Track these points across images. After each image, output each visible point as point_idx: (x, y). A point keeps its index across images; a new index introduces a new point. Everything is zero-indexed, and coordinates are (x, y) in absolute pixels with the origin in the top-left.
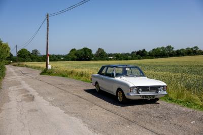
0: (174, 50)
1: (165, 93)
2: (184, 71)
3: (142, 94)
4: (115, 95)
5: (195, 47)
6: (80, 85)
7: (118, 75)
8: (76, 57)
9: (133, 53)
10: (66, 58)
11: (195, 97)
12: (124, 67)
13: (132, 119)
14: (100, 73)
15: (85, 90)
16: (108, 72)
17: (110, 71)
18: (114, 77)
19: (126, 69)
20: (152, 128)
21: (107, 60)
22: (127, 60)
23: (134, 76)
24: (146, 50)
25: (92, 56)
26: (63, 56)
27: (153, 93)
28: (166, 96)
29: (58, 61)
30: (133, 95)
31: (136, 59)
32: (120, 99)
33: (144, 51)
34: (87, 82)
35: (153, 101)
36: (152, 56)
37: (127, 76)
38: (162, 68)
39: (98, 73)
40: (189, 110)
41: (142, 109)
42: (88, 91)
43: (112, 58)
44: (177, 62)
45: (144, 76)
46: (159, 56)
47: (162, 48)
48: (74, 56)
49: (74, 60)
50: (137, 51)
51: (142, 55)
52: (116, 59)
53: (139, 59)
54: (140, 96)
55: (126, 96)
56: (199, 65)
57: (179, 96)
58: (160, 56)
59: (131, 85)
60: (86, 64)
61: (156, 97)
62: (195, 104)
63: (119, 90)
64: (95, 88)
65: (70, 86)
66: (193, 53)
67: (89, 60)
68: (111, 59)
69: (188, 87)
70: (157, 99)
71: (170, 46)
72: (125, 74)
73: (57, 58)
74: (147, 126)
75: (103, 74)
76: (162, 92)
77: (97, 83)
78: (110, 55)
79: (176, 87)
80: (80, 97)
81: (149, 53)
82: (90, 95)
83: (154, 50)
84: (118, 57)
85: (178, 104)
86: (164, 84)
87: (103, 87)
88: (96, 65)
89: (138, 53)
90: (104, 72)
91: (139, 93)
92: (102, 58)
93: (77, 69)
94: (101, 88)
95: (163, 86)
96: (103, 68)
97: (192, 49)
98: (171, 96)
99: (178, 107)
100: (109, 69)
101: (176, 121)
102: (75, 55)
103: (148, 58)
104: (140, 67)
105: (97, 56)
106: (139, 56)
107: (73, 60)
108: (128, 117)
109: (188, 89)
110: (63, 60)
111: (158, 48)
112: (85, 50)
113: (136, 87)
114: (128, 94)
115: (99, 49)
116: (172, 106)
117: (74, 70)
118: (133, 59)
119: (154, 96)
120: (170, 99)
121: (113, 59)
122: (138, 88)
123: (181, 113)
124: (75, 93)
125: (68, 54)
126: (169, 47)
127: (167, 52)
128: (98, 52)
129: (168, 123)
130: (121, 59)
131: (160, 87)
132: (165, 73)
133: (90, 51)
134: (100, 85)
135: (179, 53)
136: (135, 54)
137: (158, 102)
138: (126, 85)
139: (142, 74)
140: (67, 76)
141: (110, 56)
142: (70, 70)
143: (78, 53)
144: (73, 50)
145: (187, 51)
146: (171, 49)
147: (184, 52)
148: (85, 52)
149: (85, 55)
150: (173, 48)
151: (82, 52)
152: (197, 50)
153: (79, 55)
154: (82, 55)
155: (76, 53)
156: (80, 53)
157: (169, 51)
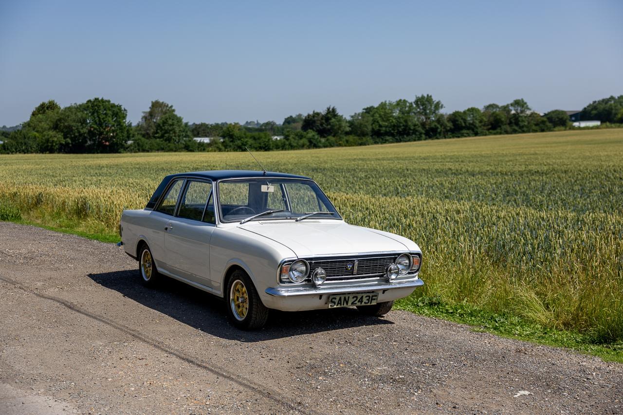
0: (442, 111)
1: (415, 280)
2: (480, 196)
3: (325, 287)
4: (220, 293)
5: (518, 103)
6: (72, 254)
7: (230, 212)
8: (58, 138)
9: (289, 121)
10: (16, 142)
11: (526, 293)
12: (255, 181)
13: (287, 393)
14: (156, 203)
15: (91, 276)
16: (187, 202)
17: (196, 194)
18: (213, 223)
19: (264, 188)
21: (188, 148)
22: (266, 148)
23: (295, 216)
24: (339, 112)
25: (128, 132)
26: (4, 134)
27: (370, 284)
28: (419, 292)
30: (291, 294)
31: (302, 147)
32: (239, 310)
33: (332, 113)
34: (106, 240)
35: (370, 313)
36: (364, 134)
37: (268, 215)
39: (150, 206)
40: (505, 343)
41: (327, 350)
42: (107, 280)
43: (206, 140)
44: (455, 159)
45: (333, 214)
46: (387, 133)
47: (401, 103)
48: (52, 133)
49: (52, 151)
50: (305, 114)
51: (322, 133)
52: (225, 147)
53: (313, 145)
54: (321, 296)
55: (266, 299)
56: (533, 168)
57: (465, 289)
58: (392, 135)
59: (284, 255)
60: (100, 167)
61: (381, 298)
62: (526, 321)
63: (235, 273)
64: (134, 265)
65: (29, 258)
66: (510, 124)
67: (114, 148)
68: (202, 148)
70: (385, 307)
71: (429, 99)
72: (258, 207)
75: (168, 211)
76: (402, 280)
77: (142, 245)
78: (201, 130)
79: (455, 256)
80: (71, 307)
81: (351, 124)
82: (113, 296)
83: (369, 110)
84: (232, 138)
85: (465, 322)
86: (413, 247)
87: (169, 263)
88: (141, 169)
89: (309, 122)
90: (172, 198)
91: (314, 286)
92: (169, 140)
93: (58, 189)
94: (163, 265)
95: (407, 256)
96: (168, 183)
97: (506, 109)
98: (441, 290)
99: (463, 335)
100: (194, 186)
101: (457, 394)
103: (348, 144)
104: (317, 179)
105: (146, 135)
106: (311, 133)
107: (46, 148)
108: (271, 385)
110: (5, 150)
111: (383, 105)
112: (96, 107)
113: (303, 261)
114: (271, 291)
115: (156, 105)
116: (440, 332)
117: (52, 190)
118: (292, 147)
119: (372, 294)
120: (431, 304)
121: (212, 147)
122: (312, 265)
123: (474, 358)
124: (52, 292)
125: (27, 125)
126: (424, 102)
127: (416, 119)
128: (150, 116)
129: (430, 402)
130: (241, 148)
131: (394, 257)
132: (414, 200)
133: (118, 113)
134: (157, 255)
135: (459, 126)
136: (300, 125)
137: (388, 316)
138: (264, 254)
139: (326, 208)
140: (17, 218)
141: (198, 135)
142: (32, 190)
143: (66, 121)
144: (47, 108)
145: (490, 116)
146: (430, 109)
147: (477, 122)
148: (96, 114)
149: (95, 129)
150: (438, 106)
151: (84, 116)
152: (521, 112)
153: (70, 128)
154: (82, 129)
155: (60, 120)
156: (74, 121)
157: (426, 114)
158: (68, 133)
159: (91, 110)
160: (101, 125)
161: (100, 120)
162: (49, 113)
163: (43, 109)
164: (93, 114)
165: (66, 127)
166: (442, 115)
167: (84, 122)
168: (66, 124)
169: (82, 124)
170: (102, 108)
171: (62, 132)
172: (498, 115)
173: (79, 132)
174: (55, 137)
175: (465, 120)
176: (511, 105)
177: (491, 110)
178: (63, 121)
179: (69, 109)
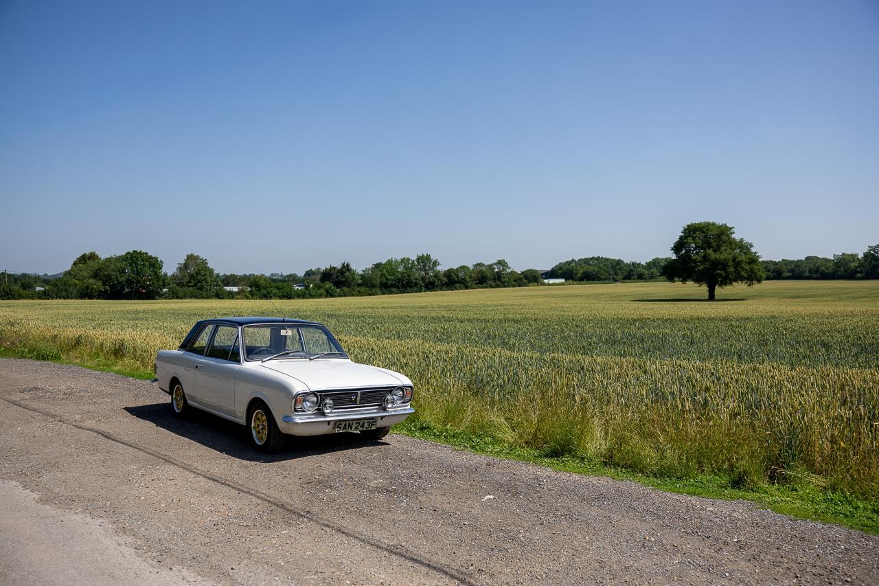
0: (438, 268)
1: (408, 409)
2: (466, 337)
3: (333, 415)
4: (243, 421)
5: (501, 263)
6: (109, 390)
7: (252, 353)
8: (98, 285)
9: (309, 274)
10: (57, 288)
11: (496, 418)
12: (276, 326)
13: (298, 504)
14: (188, 345)
15: (127, 409)
16: (216, 344)
17: (224, 337)
18: (239, 362)
19: (283, 332)
20: (362, 528)
21: (219, 296)
22: (289, 297)
23: (309, 356)
24: (353, 267)
25: (164, 281)
26: (45, 281)
27: (370, 412)
28: (412, 418)
29: (20, 297)
30: (304, 421)
31: (320, 296)
32: (259, 436)
33: (346, 267)
34: (141, 377)
35: (371, 436)
36: (373, 286)
37: (287, 355)
38: (402, 325)
39: (182, 347)
40: (479, 459)
41: (334, 468)
42: (141, 412)
43: (235, 289)
44: (448, 308)
45: (342, 355)
46: (393, 286)
47: (405, 261)
48: (91, 281)
49: (91, 297)
50: (323, 268)
51: (338, 284)
52: (252, 295)
53: (329, 294)
54: (329, 422)
55: (282, 425)
56: (510, 316)
57: (451, 415)
58: (397, 287)
59: (298, 388)
60: (137, 312)
61: (380, 424)
62: (496, 441)
63: (257, 404)
64: (167, 399)
65: (69, 394)
66: (494, 279)
67: (150, 295)
68: (231, 296)
69: (476, 387)
70: (383, 431)
71: (428, 257)
72: (278, 348)
73: (16, 288)
74: (349, 523)
75: (199, 351)
76: (397, 408)
77: (175, 381)
78: (230, 280)
79: (445, 389)
80: (107, 436)
81: (363, 277)
82: (148, 426)
83: (378, 266)
84: (258, 287)
85: (448, 443)
86: (406, 381)
87: (199, 396)
88: (175, 314)
89: (327, 275)
90: (203, 340)
91: (324, 415)
92: (201, 288)
93: (98, 332)
94: (193, 399)
95: (401, 388)
96: (200, 327)
97: (490, 267)
98: (428, 417)
99: (445, 453)
100: (223, 330)
101: (438, 500)
102: (96, 275)
103: (360, 294)
104: (331, 324)
105: (180, 284)
106: (328, 285)
107: (86, 294)
108: (285, 498)
109: (475, 394)
110: (45, 295)
111: (390, 262)
112: (135, 259)
113: (314, 393)
114: (287, 419)
115: (190, 258)
116: (428, 451)
117: (91, 332)
118: (311, 296)
119: (372, 420)
120: (422, 429)
121: (241, 295)
122: (322, 396)
123: (452, 471)
124: (90, 423)
125: (68, 273)
126: (424, 260)
127: (417, 274)
128: (186, 266)
129: (415, 506)
130: (266, 296)
131: (390, 390)
132: (411, 344)
133: (154, 264)
134: (188, 390)
135: (452, 280)
136: (318, 277)
137: (385, 439)
138: (281, 388)
139: (336, 349)
140: (57, 358)
141: (228, 285)
142: (72, 332)
143: (105, 270)
144: (89, 259)
145: (478, 273)
146: (429, 266)
147: (468, 277)
148: (134, 265)
149: (133, 278)
150: (435, 263)
151: (123, 266)
152: (503, 270)
153: (109, 276)
154: (121, 277)
155: (100, 269)
156: (113, 271)
157: (425, 270)
158: (107, 281)
159: (130, 261)
160: (138, 274)
161: (137, 270)
162: (90, 263)
163: (84, 259)
164: (131, 264)
165: (105, 276)
166: (439, 271)
167: (122, 271)
168: (106, 273)
169: (120, 273)
170: (140, 259)
171: (101, 280)
172: (484, 272)
173: (118, 280)
174: (95, 284)
175: (457, 276)
176: (495, 264)
177: (479, 268)
178: (103, 271)
179: (109, 260)
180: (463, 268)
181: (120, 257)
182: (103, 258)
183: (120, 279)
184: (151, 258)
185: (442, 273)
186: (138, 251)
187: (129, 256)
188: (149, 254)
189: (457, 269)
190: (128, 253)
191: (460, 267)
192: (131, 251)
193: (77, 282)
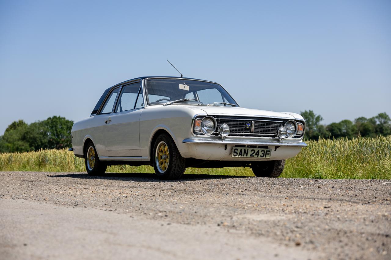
0: (321, 123)
5: (381, 116)
48: (20, 143)
66: (376, 131)
71: (311, 113)
97: (372, 121)
102: (24, 138)
112: (55, 123)
125: (2, 138)
126: (308, 116)
143: (31, 134)
144: (18, 125)
145: (360, 126)
146: (312, 122)
147: (350, 131)
148: (54, 128)
149: (53, 139)
150: (318, 119)
151: (45, 129)
152: (385, 123)
153: (34, 139)
154: (44, 139)
155: (27, 133)
156: (38, 134)
157: (309, 125)
158: (32, 142)
159: (51, 125)
160: (58, 136)
161: (57, 133)
162: (19, 128)
163: (14, 126)
164: (52, 127)
165: (31, 138)
166: (322, 126)
167: (45, 134)
168: (32, 136)
169: (43, 136)
170: (59, 123)
171: (28, 141)
172: (365, 125)
173: (41, 142)
174: (23, 145)
175: (340, 130)
176: (377, 117)
177: (361, 122)
178: (29, 134)
179: (34, 125)
180: (346, 122)
181: (43, 122)
182: (29, 124)
183: (43, 141)
184: (68, 122)
185: (325, 127)
186: (58, 116)
187: (50, 121)
188: (66, 119)
189: (340, 124)
190: (49, 118)
191: (343, 122)
192: (52, 116)
193: (9, 145)
